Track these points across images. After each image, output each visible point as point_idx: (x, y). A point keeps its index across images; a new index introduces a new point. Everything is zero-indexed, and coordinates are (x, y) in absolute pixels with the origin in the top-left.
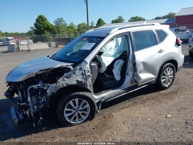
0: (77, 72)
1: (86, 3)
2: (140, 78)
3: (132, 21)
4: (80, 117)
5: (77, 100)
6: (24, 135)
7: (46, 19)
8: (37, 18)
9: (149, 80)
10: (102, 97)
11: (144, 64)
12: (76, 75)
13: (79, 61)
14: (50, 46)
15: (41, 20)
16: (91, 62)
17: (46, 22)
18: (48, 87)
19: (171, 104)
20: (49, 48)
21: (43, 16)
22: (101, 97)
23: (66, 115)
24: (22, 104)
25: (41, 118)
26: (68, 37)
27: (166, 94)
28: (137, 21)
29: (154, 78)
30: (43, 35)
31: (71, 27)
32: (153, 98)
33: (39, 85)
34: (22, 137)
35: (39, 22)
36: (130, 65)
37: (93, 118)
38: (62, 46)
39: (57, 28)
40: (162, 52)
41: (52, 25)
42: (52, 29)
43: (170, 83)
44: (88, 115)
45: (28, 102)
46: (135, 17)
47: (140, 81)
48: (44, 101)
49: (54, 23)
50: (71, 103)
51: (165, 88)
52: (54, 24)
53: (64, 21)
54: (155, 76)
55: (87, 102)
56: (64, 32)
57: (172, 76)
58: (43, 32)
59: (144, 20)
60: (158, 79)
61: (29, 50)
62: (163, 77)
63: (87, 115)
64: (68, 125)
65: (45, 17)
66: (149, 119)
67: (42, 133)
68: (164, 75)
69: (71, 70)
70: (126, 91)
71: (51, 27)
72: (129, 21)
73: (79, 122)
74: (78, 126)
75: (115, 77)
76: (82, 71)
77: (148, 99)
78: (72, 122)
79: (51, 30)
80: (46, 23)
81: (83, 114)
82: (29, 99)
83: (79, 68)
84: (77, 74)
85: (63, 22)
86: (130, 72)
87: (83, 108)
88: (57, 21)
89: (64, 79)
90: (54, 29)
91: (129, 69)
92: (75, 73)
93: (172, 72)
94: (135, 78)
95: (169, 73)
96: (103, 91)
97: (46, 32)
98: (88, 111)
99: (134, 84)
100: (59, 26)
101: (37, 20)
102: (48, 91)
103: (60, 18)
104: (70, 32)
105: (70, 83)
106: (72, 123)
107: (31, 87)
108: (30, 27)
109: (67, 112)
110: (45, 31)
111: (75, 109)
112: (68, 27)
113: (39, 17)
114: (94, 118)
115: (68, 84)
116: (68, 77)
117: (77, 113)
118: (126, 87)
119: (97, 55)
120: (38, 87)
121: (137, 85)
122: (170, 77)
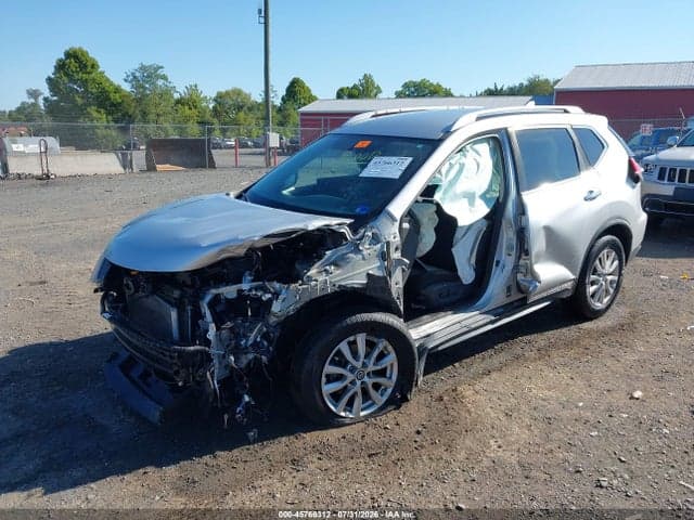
0: (365, 248)
1: (262, 20)
2: (535, 278)
3: (409, 96)
4: (366, 395)
5: (361, 339)
6: (189, 457)
7: (94, 66)
8: (60, 60)
9: (556, 286)
10: (428, 336)
11: (549, 232)
12: (364, 259)
13: (364, 212)
14: (126, 164)
15: (74, 66)
16: (401, 219)
17: (93, 74)
18: (276, 295)
19: (626, 360)
20: (121, 170)
21: (84, 54)
22: (423, 334)
23: (328, 389)
24: (192, 348)
25: (247, 398)
26: (177, 137)
27: (604, 333)
28: (424, 96)
29: (570, 280)
30: (83, 123)
31: (190, 101)
32: (569, 345)
33: (245, 286)
34: (182, 463)
35: (67, 74)
36: (507, 236)
37: (405, 399)
38: (168, 166)
39: (139, 101)
40: (594, 198)
41: (118, 90)
42: (120, 104)
43: (608, 298)
44: (390, 391)
45: (207, 343)
46: (419, 80)
47: (536, 286)
48: (255, 341)
49: (126, 81)
50: (344, 347)
51: (597, 314)
52: (127, 87)
53: (164, 78)
54: (574, 274)
55: (390, 348)
56: (162, 118)
57: (616, 278)
58: (82, 111)
59: (448, 94)
60: (580, 284)
61: (48, 177)
62: (593, 277)
63: (385, 390)
64: (331, 421)
65: (90, 55)
66: (581, 404)
67: (248, 449)
68: (595, 272)
69: (346, 239)
70: (493, 318)
71: (116, 98)
72: (399, 95)
73: (362, 414)
74: (362, 425)
75: (460, 273)
76: (379, 246)
77: (552, 345)
78: (343, 414)
79: (115, 106)
80: (94, 80)
81: (376, 386)
82: (211, 334)
83: (370, 234)
84: (365, 252)
85: (160, 82)
86: (505, 257)
87: (379, 368)
88: (137, 74)
89: (328, 267)
90: (125, 104)
91: (504, 247)
92: (357, 250)
93: (616, 263)
94: (520, 277)
95: (609, 265)
96: (425, 317)
97: (95, 114)
98: (390, 378)
99: (516, 296)
100: (144, 96)
101: (61, 67)
102: (276, 307)
103: (150, 66)
104: (187, 119)
105: (348, 283)
106: (342, 417)
107: (214, 291)
108: (28, 91)
109: (331, 379)
110: (92, 110)
111: (353, 370)
112: (178, 102)
113: (68, 55)
114: (408, 401)
115: (340, 286)
116: (335, 264)
117: (359, 383)
118: (491, 306)
119: (421, 195)
120: (240, 291)
121: (525, 299)
122: (609, 278)
